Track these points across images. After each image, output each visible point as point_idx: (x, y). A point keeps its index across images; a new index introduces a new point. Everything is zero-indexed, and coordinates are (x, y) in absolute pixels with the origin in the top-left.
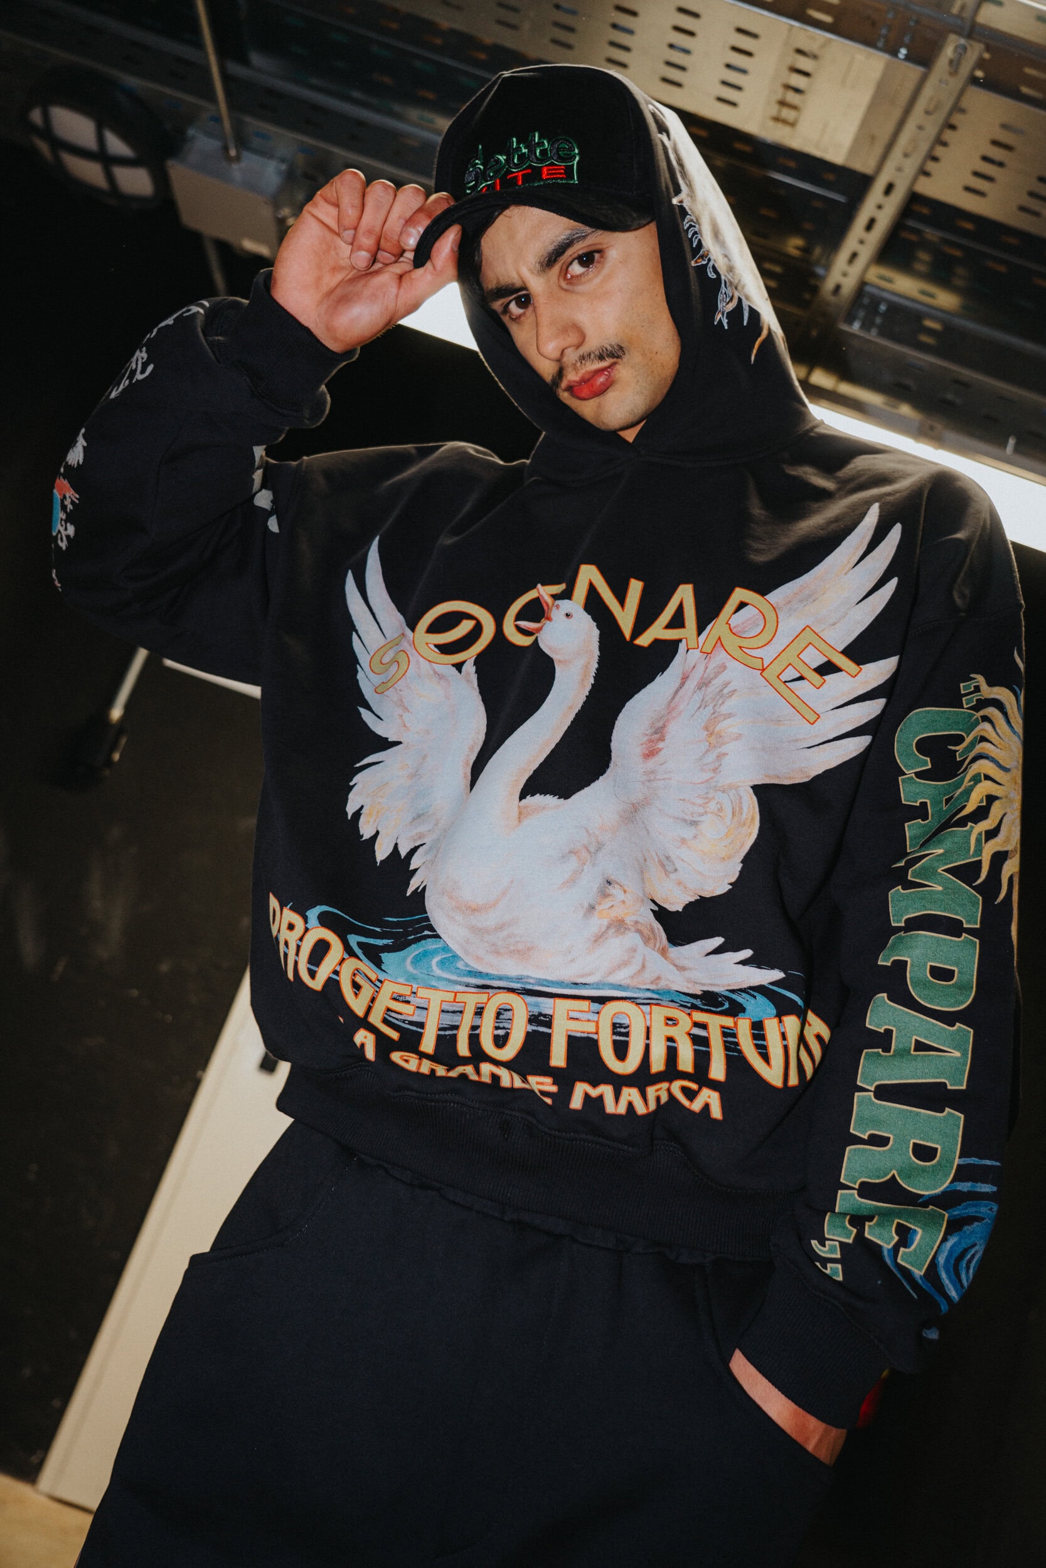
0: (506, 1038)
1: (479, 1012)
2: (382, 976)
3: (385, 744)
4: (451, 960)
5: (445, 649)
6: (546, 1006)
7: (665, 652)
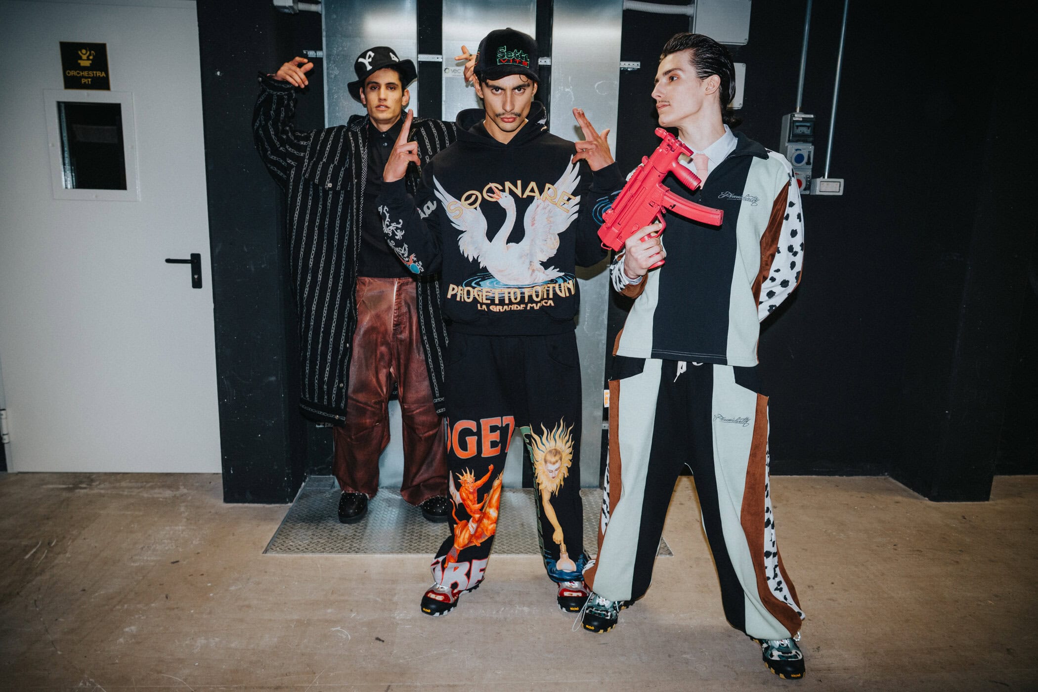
0: (517, 298)
1: (509, 293)
2: (482, 288)
3: (462, 232)
4: (498, 282)
5: (471, 204)
6: (523, 290)
7: (531, 199)
